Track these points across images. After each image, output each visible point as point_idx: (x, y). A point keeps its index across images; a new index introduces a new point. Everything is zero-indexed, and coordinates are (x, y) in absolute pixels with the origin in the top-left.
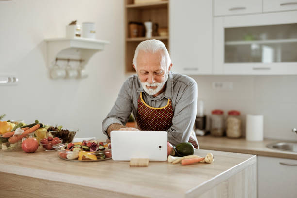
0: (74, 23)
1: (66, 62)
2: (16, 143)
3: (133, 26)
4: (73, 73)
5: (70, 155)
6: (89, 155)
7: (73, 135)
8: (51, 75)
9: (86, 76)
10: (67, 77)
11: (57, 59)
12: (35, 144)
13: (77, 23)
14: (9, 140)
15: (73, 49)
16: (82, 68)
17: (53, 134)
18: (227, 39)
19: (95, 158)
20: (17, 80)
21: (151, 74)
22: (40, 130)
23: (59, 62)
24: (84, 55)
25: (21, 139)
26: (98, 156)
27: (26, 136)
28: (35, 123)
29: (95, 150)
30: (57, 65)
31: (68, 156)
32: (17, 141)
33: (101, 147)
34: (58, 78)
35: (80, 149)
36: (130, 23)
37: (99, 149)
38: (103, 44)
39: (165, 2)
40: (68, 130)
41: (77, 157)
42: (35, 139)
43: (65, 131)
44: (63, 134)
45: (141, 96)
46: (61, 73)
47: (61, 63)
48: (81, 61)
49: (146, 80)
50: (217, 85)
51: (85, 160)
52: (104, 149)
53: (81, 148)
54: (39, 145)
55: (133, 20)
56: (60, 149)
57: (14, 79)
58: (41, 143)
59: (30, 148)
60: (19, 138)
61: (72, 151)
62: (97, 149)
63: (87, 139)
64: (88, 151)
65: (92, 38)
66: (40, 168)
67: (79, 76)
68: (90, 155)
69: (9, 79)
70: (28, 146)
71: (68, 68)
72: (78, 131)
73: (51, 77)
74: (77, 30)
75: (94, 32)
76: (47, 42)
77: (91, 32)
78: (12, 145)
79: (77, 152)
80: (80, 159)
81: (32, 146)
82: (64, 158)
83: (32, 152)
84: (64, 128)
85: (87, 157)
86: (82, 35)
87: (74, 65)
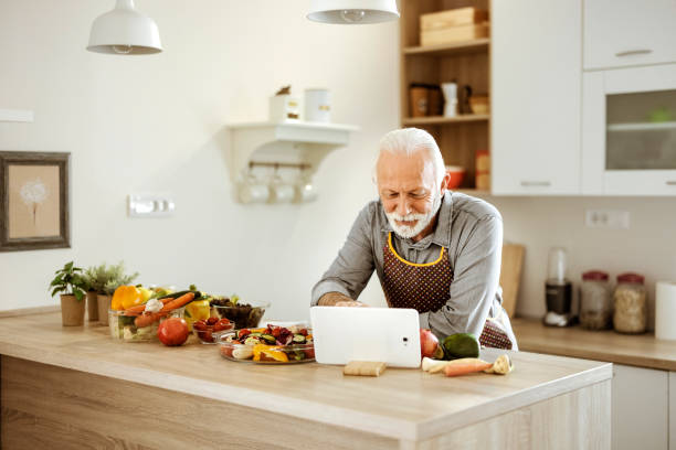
0: (285, 91)
1: (272, 169)
2: (148, 329)
3: (417, 93)
4: (284, 193)
5: (239, 350)
6: (271, 352)
7: (258, 314)
8: (240, 196)
9: (313, 199)
10: (272, 199)
11: (252, 165)
12: (182, 329)
13: (291, 90)
14: (136, 321)
15: (282, 143)
16: (306, 181)
17: (220, 311)
18: (611, 117)
19: (284, 359)
20: (171, 206)
21: (402, 197)
22: (197, 304)
23: (257, 171)
24: (308, 156)
25: (157, 320)
26: (290, 355)
27: (165, 314)
28: (188, 289)
29: (284, 343)
30: (253, 177)
31: (234, 353)
32: (150, 324)
33: (299, 338)
34: (253, 202)
35: (257, 341)
36: (411, 86)
37: (294, 342)
38: (346, 133)
39: (482, 41)
40: (249, 306)
41: (250, 354)
42: (183, 321)
43: (243, 306)
44: (239, 312)
45: (390, 241)
46: (259, 192)
47: (259, 172)
48: (303, 167)
49: (394, 208)
50: (595, 219)
51: (265, 361)
52: (305, 342)
53: (261, 339)
54: (191, 333)
55: (418, 80)
56: (224, 339)
57: (166, 204)
58: (196, 327)
59: (171, 336)
60: (156, 318)
61: (243, 343)
62: (289, 340)
63: (282, 325)
64: (274, 344)
65: (325, 121)
66: (178, 372)
67: (297, 198)
68: (274, 352)
69: (156, 204)
70: (168, 332)
71: (276, 181)
72: (269, 306)
73: (239, 200)
74: (292, 104)
75: (328, 108)
76: (233, 131)
77: (321, 108)
78: (141, 331)
79: (252, 345)
80: (257, 358)
81: (178, 331)
82: (228, 355)
83: (176, 342)
84: (242, 302)
85: (269, 355)
86: (301, 116)
87: (288, 175)
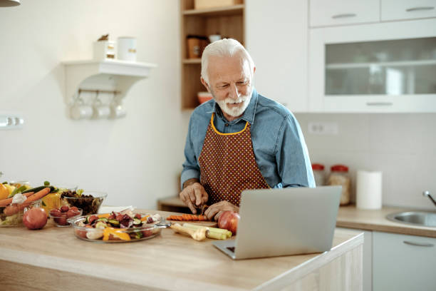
0: (104, 38)
1: (94, 95)
2: (15, 216)
3: (192, 42)
4: (103, 112)
5: (92, 233)
6: (117, 234)
7: (98, 202)
8: (72, 114)
9: (123, 116)
10: (95, 116)
11: (80, 91)
12: (43, 216)
13: (109, 37)
14: (5, 211)
15: (103, 75)
16: (118, 103)
17: (69, 201)
18: (328, 60)
19: (127, 238)
20: (22, 121)
22: (51, 196)
23: (83, 96)
24: (119, 85)
25: (22, 209)
26: (132, 235)
27: (29, 205)
28: (43, 185)
29: (127, 226)
30: (81, 100)
31: (88, 235)
32: (17, 212)
33: (137, 222)
34: (81, 118)
35: (105, 225)
36: (189, 37)
37: (134, 225)
38: (148, 68)
39: (239, 6)
40: (91, 196)
41: (100, 236)
42: (43, 210)
43: (87, 196)
44: (84, 202)
46: (86, 111)
47: (85, 96)
48: (115, 93)
49: (227, 96)
50: (314, 128)
51: (113, 240)
52: (141, 224)
53: (107, 223)
54: (49, 218)
55: (192, 32)
56: (77, 224)
57: (17, 120)
58: (52, 215)
59: (34, 222)
60: (20, 208)
61: (94, 227)
62: (131, 224)
63: (117, 210)
64: (117, 227)
65: (132, 60)
66: (46, 252)
67: (112, 116)
68: (120, 233)
69: (10, 120)
70: (32, 219)
71: (98, 103)
72: (106, 196)
73: (72, 117)
74: (110, 48)
75: (135, 51)
76: (66, 66)
77: (130, 51)
78: (9, 219)
79: (101, 229)
80: (106, 238)
81: (39, 218)
82: (83, 237)
83: (38, 227)
84: (86, 194)
85: (115, 236)
86: (116, 57)
87: (105, 98)
